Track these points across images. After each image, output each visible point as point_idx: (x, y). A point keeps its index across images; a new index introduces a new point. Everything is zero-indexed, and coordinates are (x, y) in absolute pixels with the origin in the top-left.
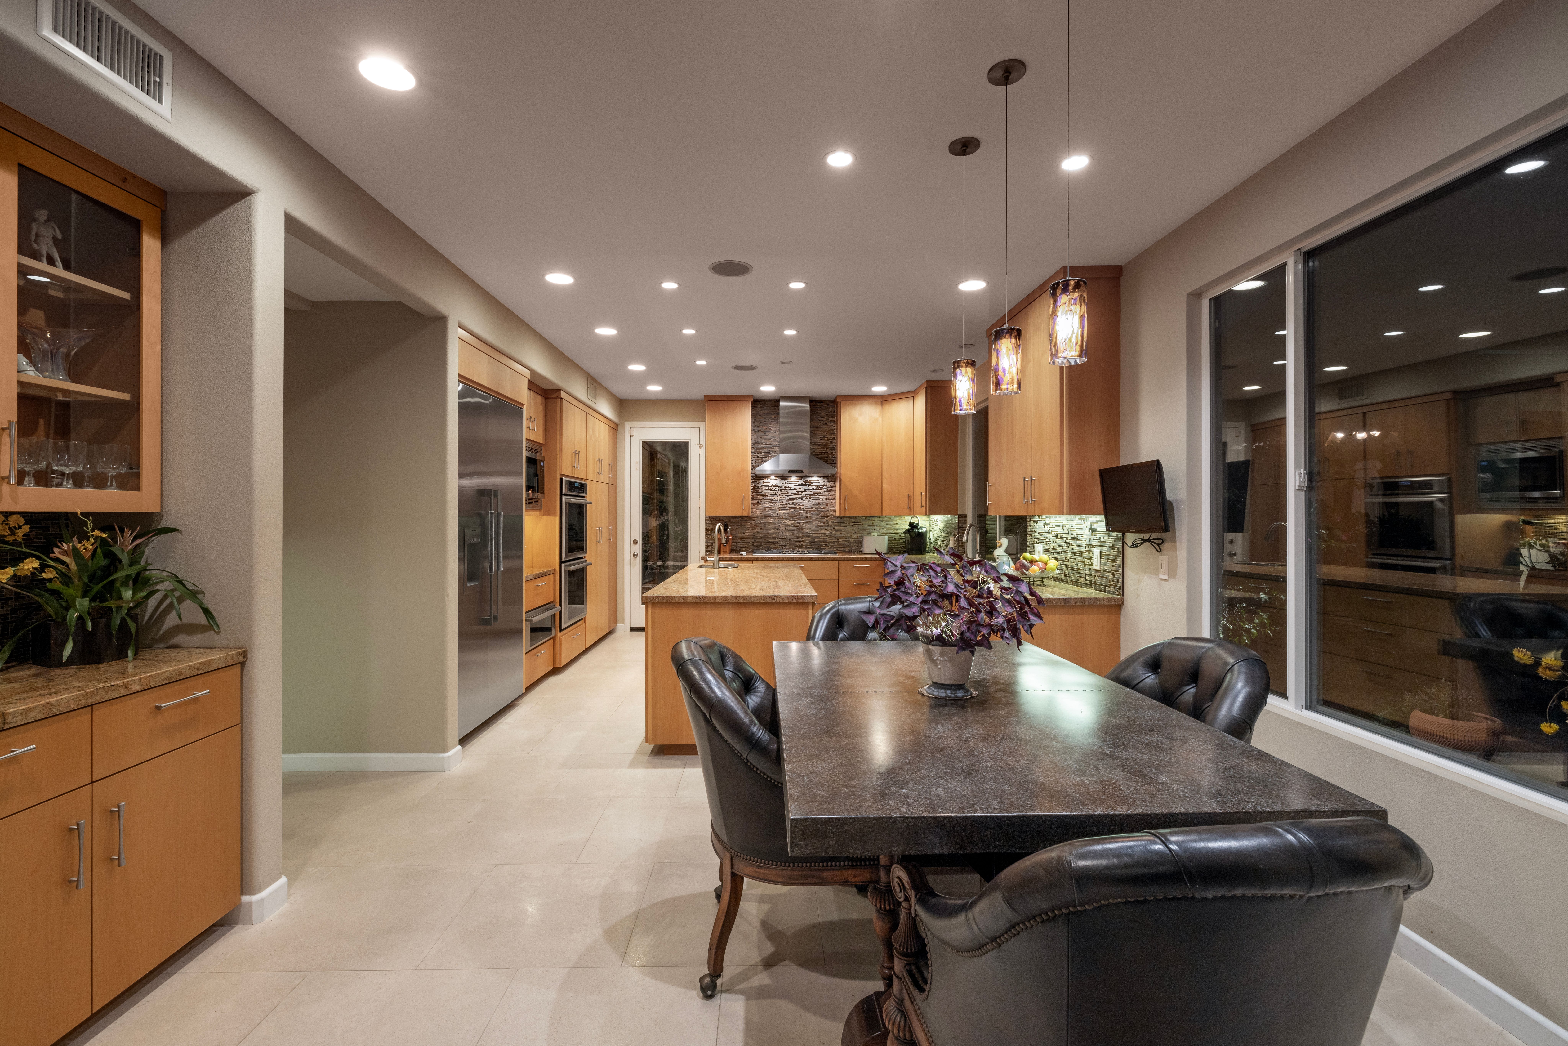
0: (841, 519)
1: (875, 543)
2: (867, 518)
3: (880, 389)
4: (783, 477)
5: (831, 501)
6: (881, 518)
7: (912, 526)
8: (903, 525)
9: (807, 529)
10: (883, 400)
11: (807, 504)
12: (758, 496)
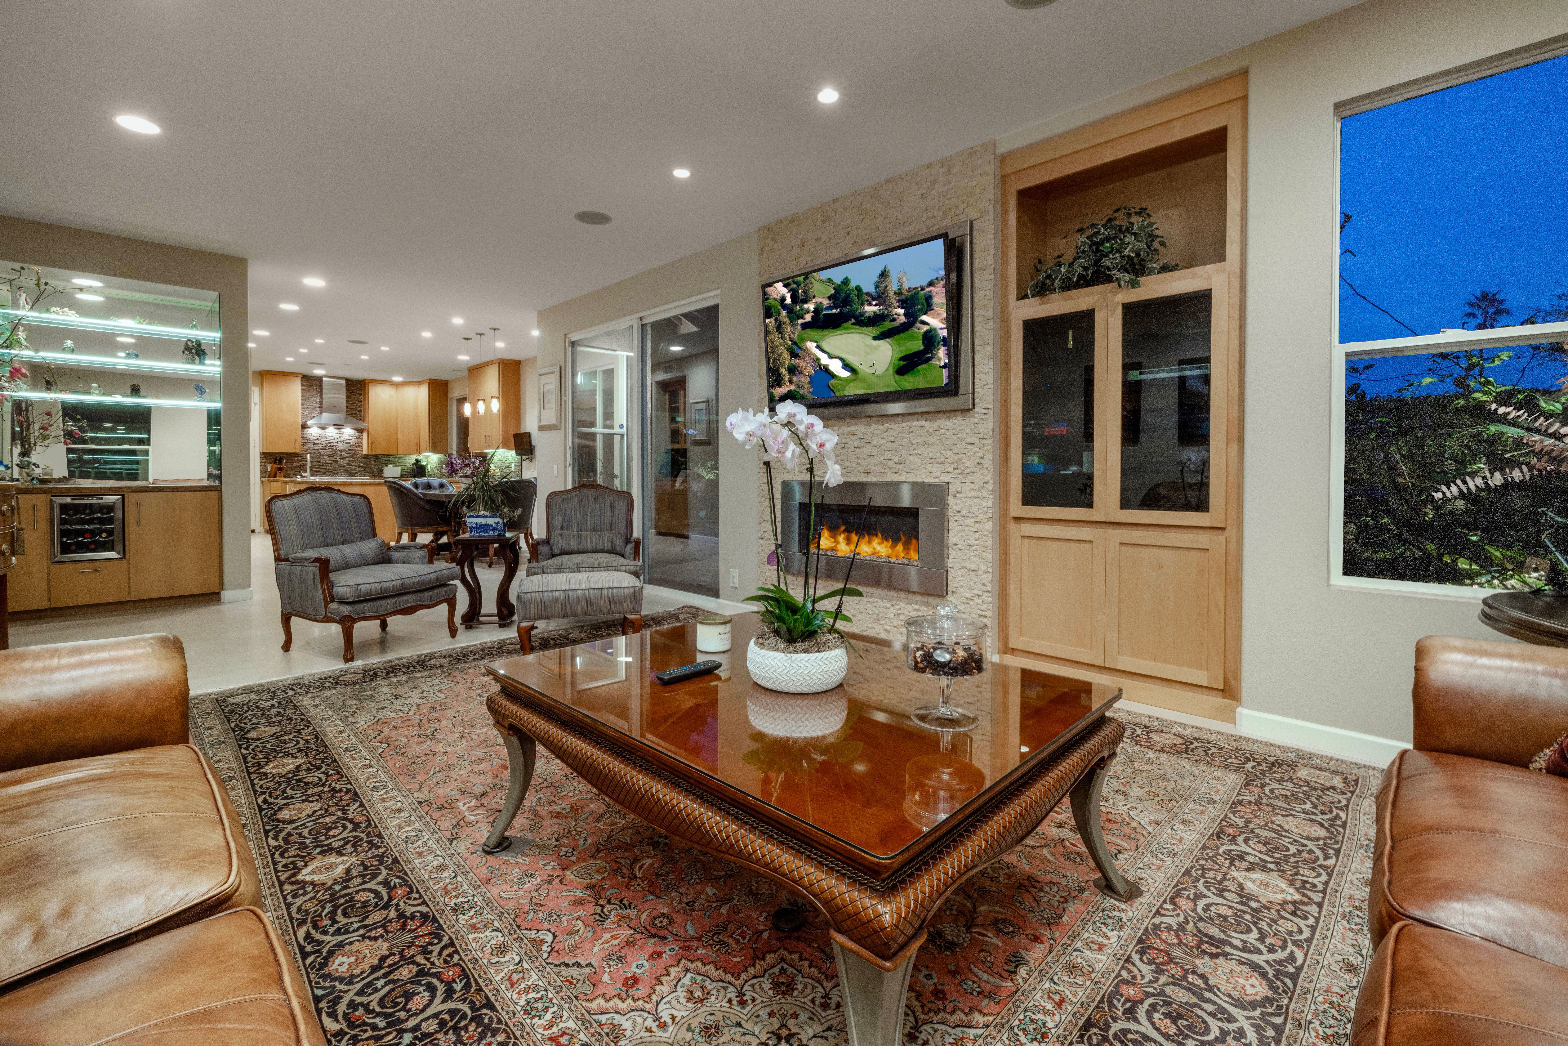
0: (367, 457)
1: (391, 472)
2: (385, 456)
3: (398, 379)
4: (323, 428)
5: (360, 445)
6: (395, 456)
7: (417, 461)
8: (411, 460)
9: (341, 462)
10: (397, 385)
11: (341, 446)
12: (305, 441)
